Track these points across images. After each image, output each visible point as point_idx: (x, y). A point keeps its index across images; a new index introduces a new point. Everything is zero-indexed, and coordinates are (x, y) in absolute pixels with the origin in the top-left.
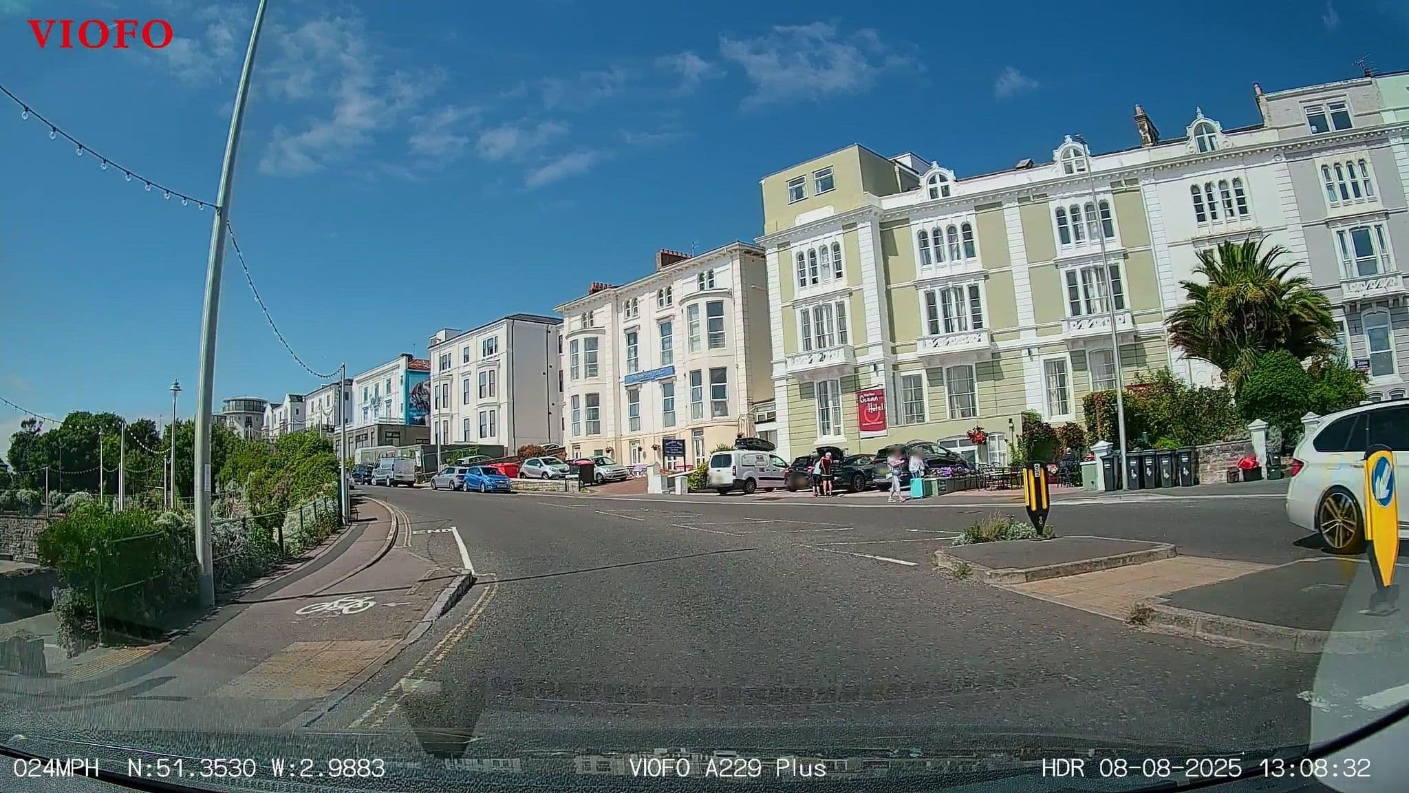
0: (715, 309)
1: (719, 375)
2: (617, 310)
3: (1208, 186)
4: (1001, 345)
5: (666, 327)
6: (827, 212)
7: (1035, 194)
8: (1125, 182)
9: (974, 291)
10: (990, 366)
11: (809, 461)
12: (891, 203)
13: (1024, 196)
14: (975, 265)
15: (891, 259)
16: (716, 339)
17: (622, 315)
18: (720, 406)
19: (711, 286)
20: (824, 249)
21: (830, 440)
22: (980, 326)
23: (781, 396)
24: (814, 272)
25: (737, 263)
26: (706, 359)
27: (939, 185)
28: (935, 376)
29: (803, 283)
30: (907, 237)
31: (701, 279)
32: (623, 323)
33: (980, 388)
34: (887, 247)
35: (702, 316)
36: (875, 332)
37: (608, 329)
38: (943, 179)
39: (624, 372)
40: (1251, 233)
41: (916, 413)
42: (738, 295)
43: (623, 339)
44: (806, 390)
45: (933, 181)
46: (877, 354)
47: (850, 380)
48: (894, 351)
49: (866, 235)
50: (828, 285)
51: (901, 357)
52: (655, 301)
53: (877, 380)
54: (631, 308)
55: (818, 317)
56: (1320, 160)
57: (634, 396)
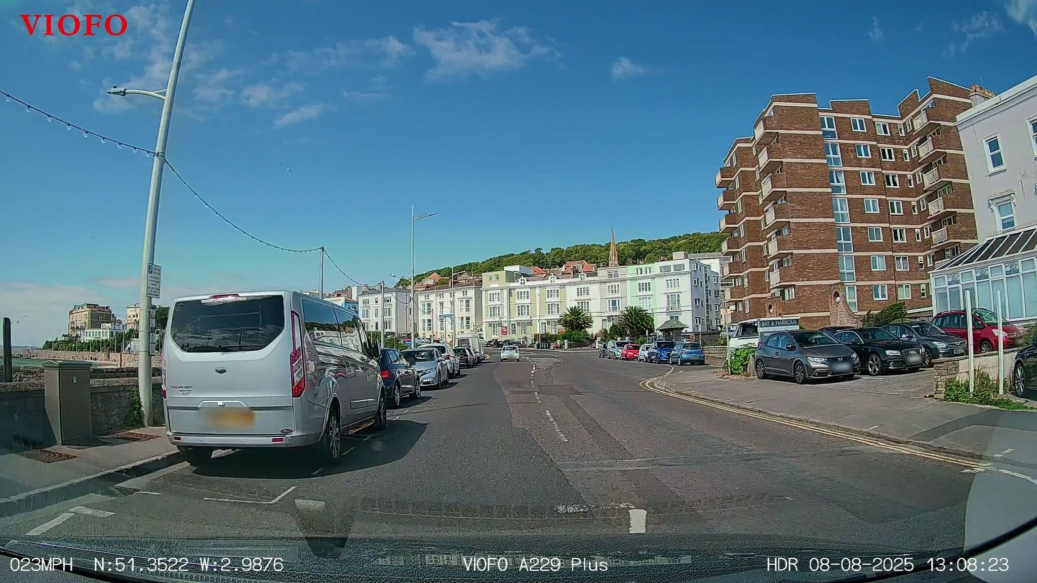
0: (468, 302)
1: (468, 319)
2: (437, 296)
3: (581, 288)
4: (533, 319)
5: (452, 303)
6: (497, 286)
7: (544, 286)
8: (563, 286)
9: (528, 306)
10: (530, 323)
11: (491, 342)
12: (512, 285)
13: (540, 287)
14: (528, 301)
15: (511, 297)
16: (468, 310)
17: (438, 297)
18: (468, 327)
19: (466, 295)
20: (496, 294)
21: (495, 337)
22: (528, 314)
23: (484, 325)
24: (493, 298)
25: (474, 291)
26: (465, 314)
27: (523, 281)
28: (518, 324)
29: (491, 300)
30: (514, 293)
31: (463, 292)
32: (439, 300)
33: (528, 327)
34: (510, 294)
35: (464, 303)
36: (506, 314)
37: (434, 301)
38: (524, 280)
39: (439, 314)
40: (589, 300)
41: (514, 332)
42: (474, 299)
43: (439, 304)
44: (490, 325)
45: (522, 280)
46: (506, 319)
47: (500, 324)
48: (510, 318)
49: (505, 292)
50: (496, 302)
51: (511, 320)
52: (449, 296)
53: (506, 325)
54: (441, 296)
55: (494, 309)
56: (608, 284)
57: (442, 321)
